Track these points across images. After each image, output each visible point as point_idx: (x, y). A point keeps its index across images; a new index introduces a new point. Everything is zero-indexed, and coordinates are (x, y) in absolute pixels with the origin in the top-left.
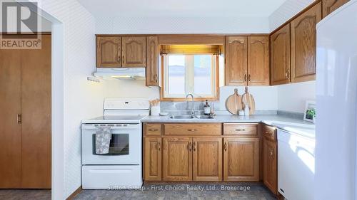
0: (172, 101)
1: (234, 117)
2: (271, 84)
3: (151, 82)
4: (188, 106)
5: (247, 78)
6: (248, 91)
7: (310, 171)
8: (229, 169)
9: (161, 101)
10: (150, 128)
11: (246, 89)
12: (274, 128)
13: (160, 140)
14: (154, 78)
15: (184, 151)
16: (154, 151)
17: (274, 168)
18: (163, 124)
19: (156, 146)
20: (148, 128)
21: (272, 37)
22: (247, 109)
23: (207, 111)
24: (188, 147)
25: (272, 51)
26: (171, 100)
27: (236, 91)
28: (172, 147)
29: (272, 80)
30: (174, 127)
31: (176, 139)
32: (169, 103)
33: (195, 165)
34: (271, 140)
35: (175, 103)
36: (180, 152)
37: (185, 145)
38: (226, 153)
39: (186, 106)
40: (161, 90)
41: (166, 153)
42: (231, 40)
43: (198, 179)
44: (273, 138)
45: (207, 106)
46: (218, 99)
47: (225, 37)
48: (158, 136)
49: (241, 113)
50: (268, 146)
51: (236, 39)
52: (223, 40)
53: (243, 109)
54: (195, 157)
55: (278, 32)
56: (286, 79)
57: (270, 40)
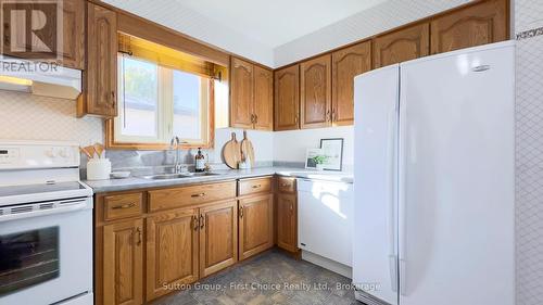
0: (135, 149)
1: (233, 172)
2: (274, 130)
3: (97, 105)
4: (165, 158)
5: (254, 119)
6: (248, 137)
7: (334, 213)
8: (245, 242)
9: (107, 148)
10: (117, 203)
11: (245, 133)
12: (293, 179)
13: (139, 224)
14: (107, 97)
15: (186, 234)
16: (126, 248)
17: (293, 223)
18: (146, 193)
19: (131, 239)
20: (110, 204)
21: (276, 75)
22: (248, 160)
23: (201, 165)
24: (192, 224)
25: (276, 91)
26: (132, 148)
27: (234, 135)
28: (163, 232)
29: (277, 124)
30: (168, 194)
31: (172, 216)
32: (127, 154)
33: (203, 252)
34: (290, 193)
35: (140, 154)
36: (179, 236)
37: (187, 223)
38: (241, 221)
39: (162, 158)
40: (108, 125)
41: (151, 246)
42: (237, 64)
43: (207, 271)
44: (291, 190)
45: (200, 156)
46: (213, 147)
47: (231, 58)
48: (134, 217)
49: (242, 166)
50: (285, 200)
51: (244, 64)
52: (227, 60)
53: (244, 160)
54: (203, 239)
55: (284, 71)
56: (295, 124)
57: (274, 77)
